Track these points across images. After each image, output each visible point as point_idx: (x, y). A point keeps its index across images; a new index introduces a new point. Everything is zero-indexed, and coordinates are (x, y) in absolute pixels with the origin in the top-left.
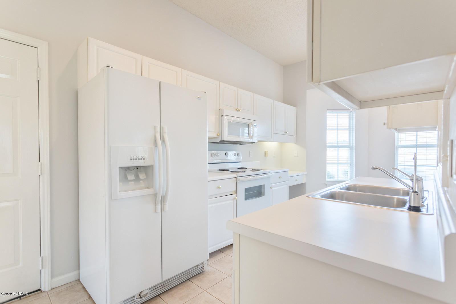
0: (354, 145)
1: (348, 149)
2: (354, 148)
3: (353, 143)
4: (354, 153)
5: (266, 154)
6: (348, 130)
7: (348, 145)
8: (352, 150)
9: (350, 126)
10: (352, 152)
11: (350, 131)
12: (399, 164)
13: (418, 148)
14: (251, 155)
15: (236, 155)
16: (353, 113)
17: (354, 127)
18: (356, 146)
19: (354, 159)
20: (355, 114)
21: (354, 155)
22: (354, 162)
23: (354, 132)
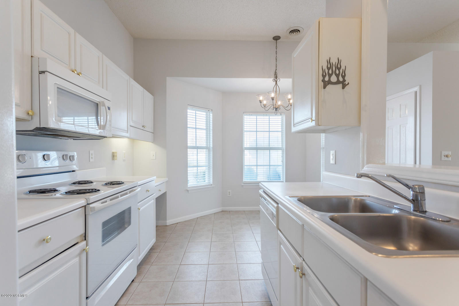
0: (211, 146)
1: (205, 150)
2: (211, 149)
3: (210, 145)
4: (212, 155)
5: (114, 156)
6: (205, 130)
7: (205, 145)
8: (209, 151)
9: (207, 126)
10: (209, 154)
11: (207, 131)
12: (245, 165)
13: (258, 151)
14: (92, 158)
15: (67, 159)
16: (209, 113)
17: (211, 128)
18: (213, 148)
19: (212, 161)
20: (211, 115)
21: (212, 157)
22: (212, 164)
23: (211, 132)
